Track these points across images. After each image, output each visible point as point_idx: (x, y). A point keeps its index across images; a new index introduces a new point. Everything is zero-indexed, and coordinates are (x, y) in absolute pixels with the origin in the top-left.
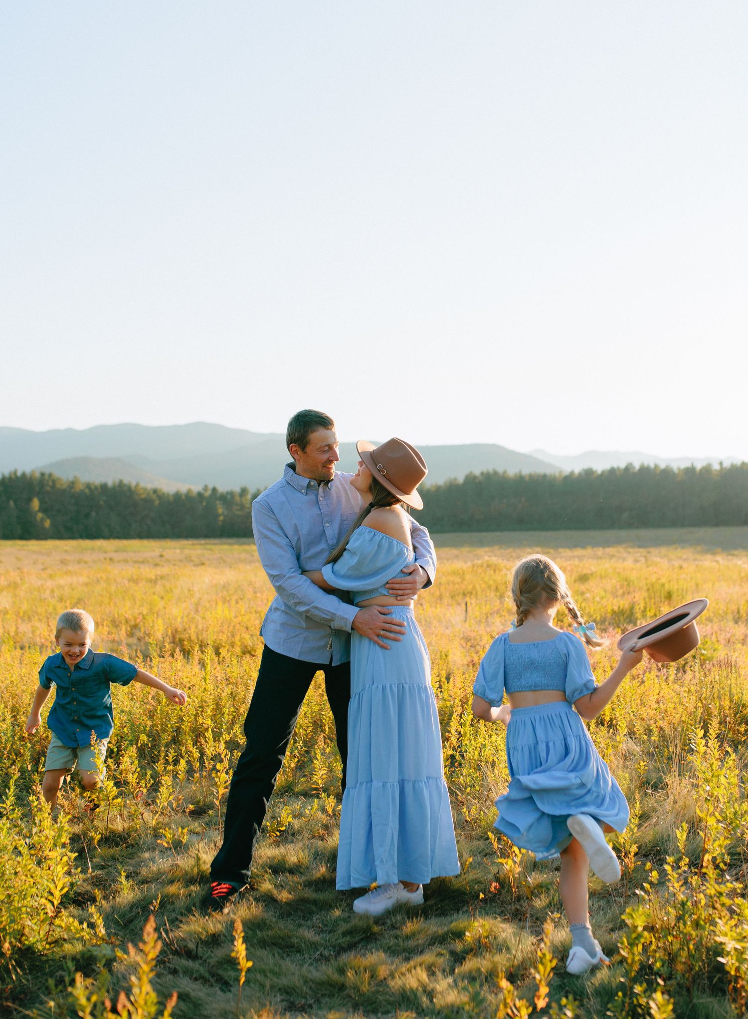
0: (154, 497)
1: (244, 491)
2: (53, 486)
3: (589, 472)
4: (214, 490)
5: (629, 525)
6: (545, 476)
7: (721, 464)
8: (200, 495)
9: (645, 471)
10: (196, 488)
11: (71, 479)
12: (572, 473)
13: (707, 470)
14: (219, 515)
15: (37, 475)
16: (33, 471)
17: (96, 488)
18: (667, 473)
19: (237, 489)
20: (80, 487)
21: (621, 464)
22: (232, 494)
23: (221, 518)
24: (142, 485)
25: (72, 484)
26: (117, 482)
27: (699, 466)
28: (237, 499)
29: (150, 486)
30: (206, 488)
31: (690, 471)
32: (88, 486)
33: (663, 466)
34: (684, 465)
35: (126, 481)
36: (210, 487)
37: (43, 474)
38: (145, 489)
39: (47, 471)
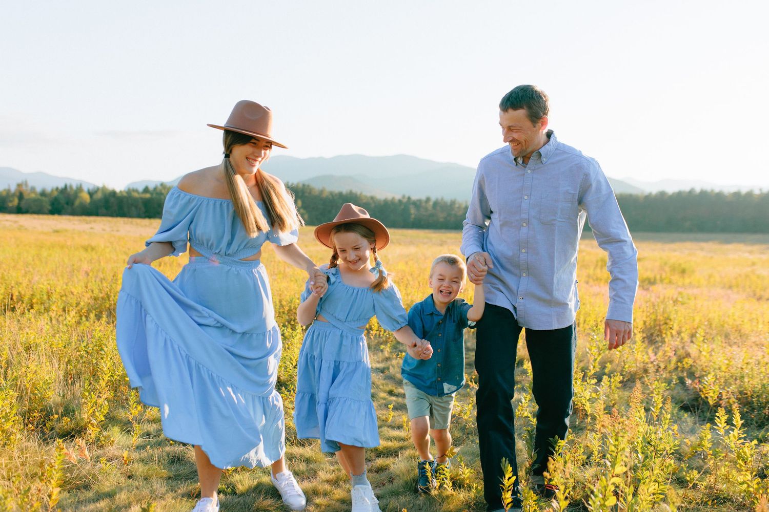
0: (371, 201)
1: (428, 200)
2: (310, 193)
3: (663, 194)
4: (409, 198)
5: (690, 230)
6: (631, 195)
7: (761, 190)
8: (400, 201)
9: (703, 194)
10: (398, 197)
11: (321, 188)
12: (650, 194)
13: (750, 194)
14: (411, 214)
15: (301, 186)
16: (298, 184)
17: (336, 195)
18: (719, 196)
19: (424, 198)
20: (325, 195)
21: (686, 188)
22: (420, 201)
23: (413, 216)
24: (364, 193)
25: (322, 192)
26: (349, 191)
27: (744, 191)
28: (424, 204)
29: (369, 194)
30: (404, 197)
31: (737, 195)
32: (331, 193)
33: (717, 190)
34: (733, 190)
35: (354, 191)
36: (407, 196)
37: (304, 185)
38: (366, 197)
39: (307, 183)
